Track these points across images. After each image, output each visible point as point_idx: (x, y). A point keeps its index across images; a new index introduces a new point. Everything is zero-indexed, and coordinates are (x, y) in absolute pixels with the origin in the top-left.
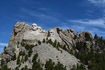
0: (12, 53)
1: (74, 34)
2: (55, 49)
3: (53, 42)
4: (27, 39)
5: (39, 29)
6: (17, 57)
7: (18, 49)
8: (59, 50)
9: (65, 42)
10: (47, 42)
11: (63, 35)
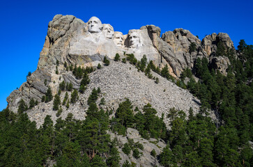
0: (44, 85)
1: (189, 40)
3: (139, 59)
4: (77, 53)
5: (107, 29)
6: (54, 94)
7: (58, 76)
8: (150, 77)
9: (165, 58)
10: (124, 59)
11: (161, 43)
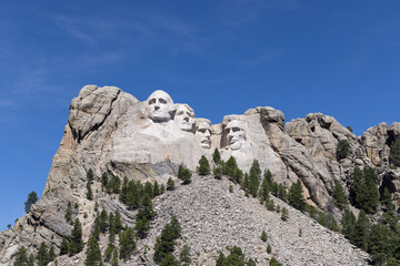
0: (64, 220)
1: (336, 136)
2: (252, 205)
3: (245, 169)
4: (129, 160)
5: (182, 113)
6: (85, 239)
7: (92, 204)
8: (270, 208)
9: (295, 170)
10: (217, 171)
11: (287, 142)
